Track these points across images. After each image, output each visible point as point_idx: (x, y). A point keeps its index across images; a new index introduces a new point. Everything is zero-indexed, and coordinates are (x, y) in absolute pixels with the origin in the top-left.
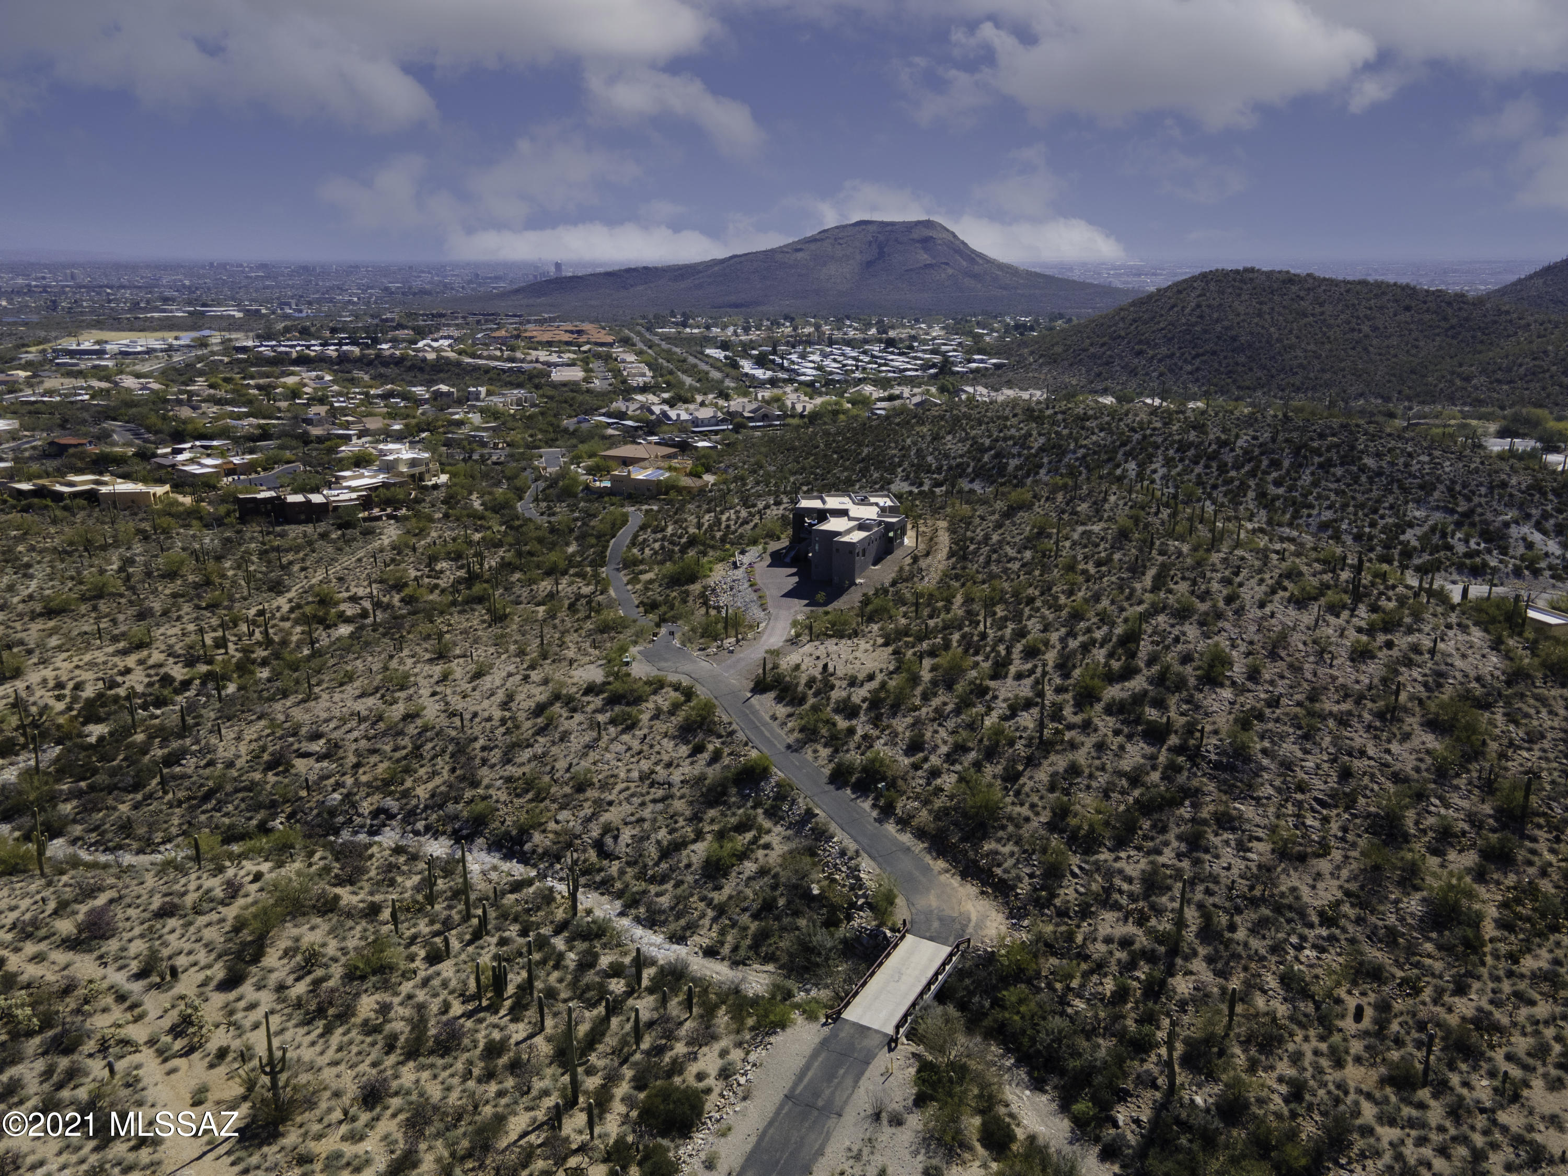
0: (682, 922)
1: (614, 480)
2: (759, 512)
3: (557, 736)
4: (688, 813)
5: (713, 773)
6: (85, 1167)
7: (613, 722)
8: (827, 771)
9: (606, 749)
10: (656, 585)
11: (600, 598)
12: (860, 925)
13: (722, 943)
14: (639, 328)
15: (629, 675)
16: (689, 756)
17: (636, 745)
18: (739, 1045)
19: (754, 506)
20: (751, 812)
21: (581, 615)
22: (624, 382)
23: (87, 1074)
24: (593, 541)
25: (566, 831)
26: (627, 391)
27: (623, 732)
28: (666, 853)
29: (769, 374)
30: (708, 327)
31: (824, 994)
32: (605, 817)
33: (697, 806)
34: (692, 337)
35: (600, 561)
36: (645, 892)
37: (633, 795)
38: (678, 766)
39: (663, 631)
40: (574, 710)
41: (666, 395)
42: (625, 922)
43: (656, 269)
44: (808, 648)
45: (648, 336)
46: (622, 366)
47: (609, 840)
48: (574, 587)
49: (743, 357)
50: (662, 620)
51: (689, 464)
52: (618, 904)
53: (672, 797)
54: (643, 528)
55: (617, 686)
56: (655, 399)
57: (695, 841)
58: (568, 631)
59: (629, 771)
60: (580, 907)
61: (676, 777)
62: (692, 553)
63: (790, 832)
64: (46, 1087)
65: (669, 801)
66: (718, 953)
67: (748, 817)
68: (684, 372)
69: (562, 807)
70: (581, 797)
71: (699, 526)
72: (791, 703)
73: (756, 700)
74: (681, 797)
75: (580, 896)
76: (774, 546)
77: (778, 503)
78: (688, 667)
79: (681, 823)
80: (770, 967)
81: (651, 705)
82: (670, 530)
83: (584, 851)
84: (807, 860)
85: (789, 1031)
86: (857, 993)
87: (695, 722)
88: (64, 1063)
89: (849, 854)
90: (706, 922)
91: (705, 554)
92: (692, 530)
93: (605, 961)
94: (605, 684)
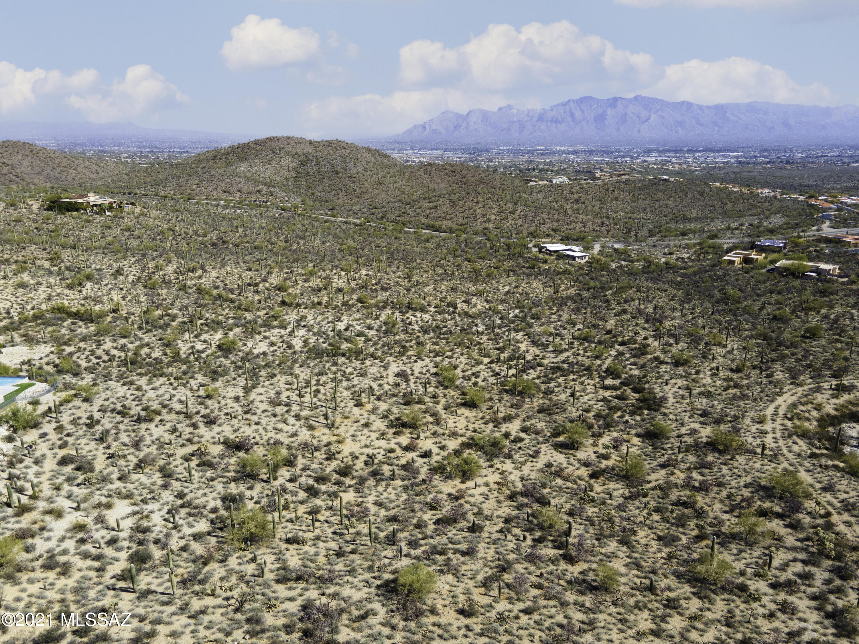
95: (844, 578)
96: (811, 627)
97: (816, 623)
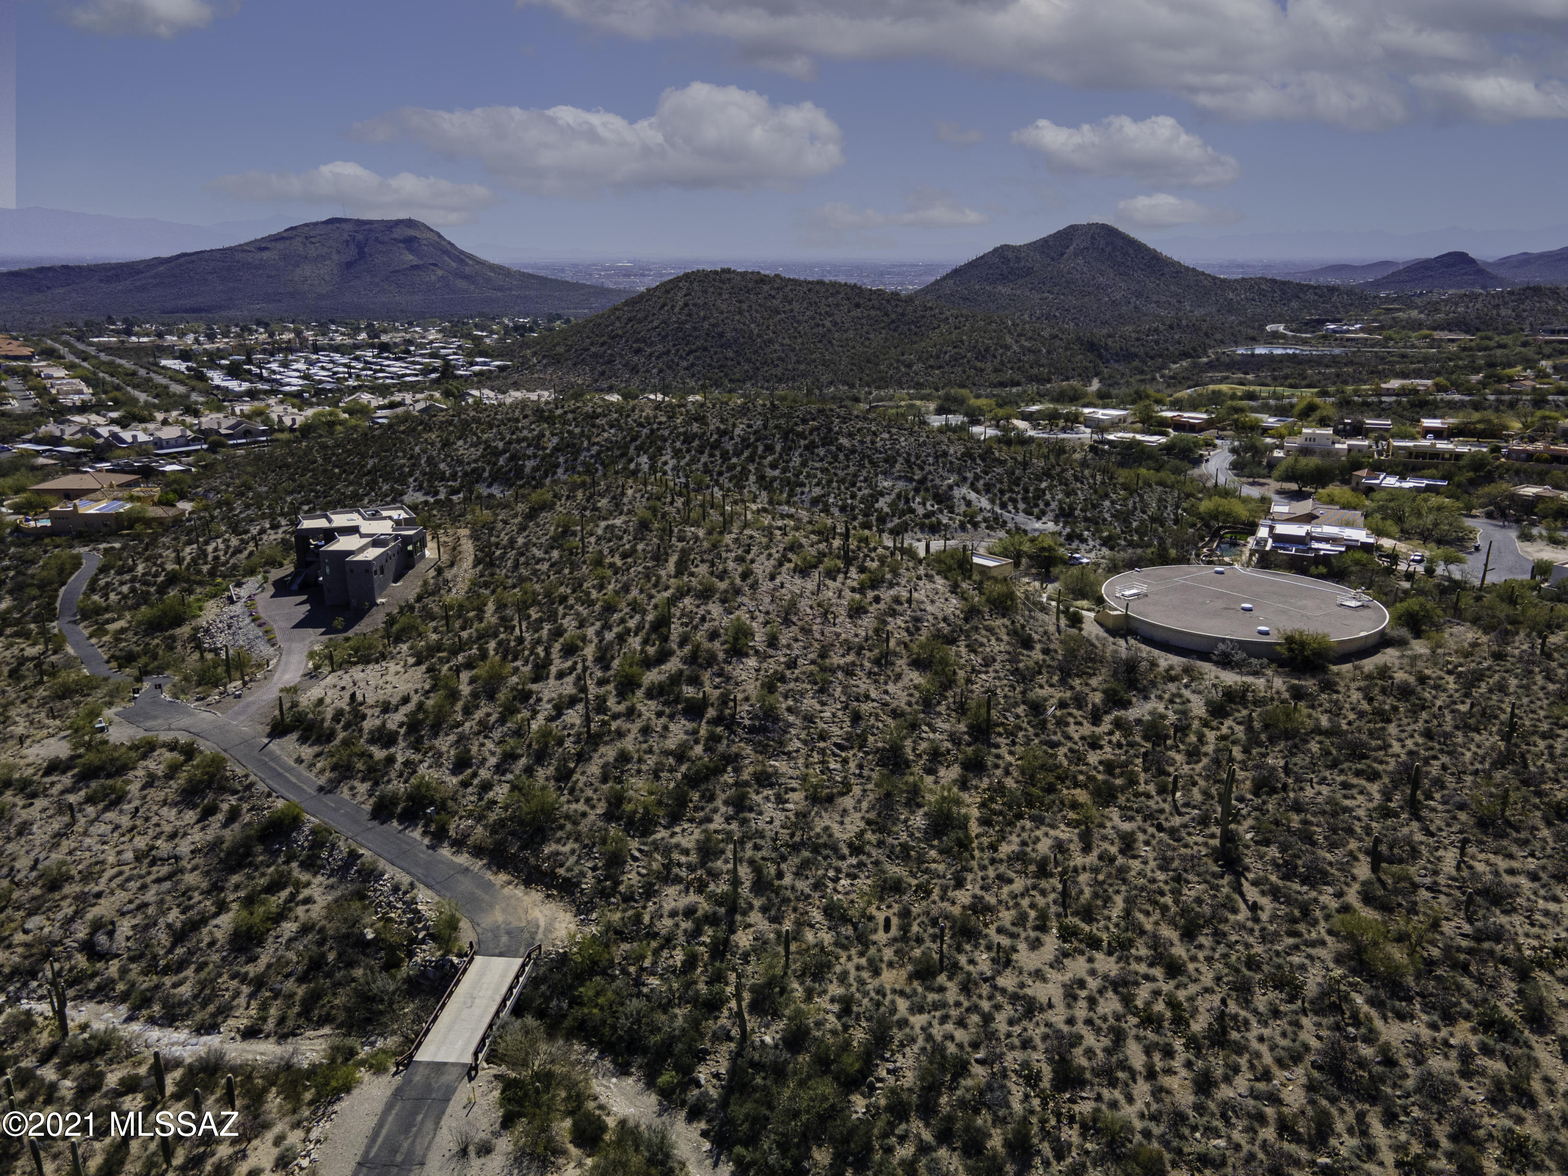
0: (211, 1008)
1: (54, 517)
2: (254, 538)
3: (12, 830)
4: (205, 885)
5: (231, 834)
7: (90, 800)
8: (368, 807)
9: (85, 833)
10: (130, 634)
11: (54, 658)
12: (423, 960)
13: (264, 1019)
14: (66, 337)
15: (106, 742)
16: (198, 821)
17: (125, 821)
18: (297, 1125)
19: (247, 532)
20: (285, 867)
21: (28, 682)
22: (54, 401)
24: (35, 592)
25: (40, 941)
26: (61, 413)
27: (106, 809)
28: (179, 936)
29: (246, 386)
30: (160, 335)
31: (392, 1042)
32: (92, 913)
33: (215, 875)
34: (139, 348)
35: (48, 613)
36: (157, 987)
37: (128, 880)
38: (185, 834)
39: (146, 685)
40: (34, 795)
41: (114, 415)
42: (135, 1027)
43: (80, 268)
44: (330, 680)
45: (81, 346)
46: (48, 383)
47: (102, 938)
48: (15, 650)
49: (210, 368)
50: (144, 673)
51: (156, 491)
52: (123, 1010)
53: (182, 871)
54: (104, 570)
55: (91, 758)
56: (101, 420)
57: (216, 915)
58: (12, 703)
59: (119, 853)
60: (71, 1024)
61: (184, 848)
62: (173, 593)
63: (332, 880)
65: (179, 876)
66: (261, 1031)
67: (281, 875)
68: (135, 387)
69: (31, 913)
70: (57, 896)
71: (179, 560)
72: (318, 741)
73: (274, 746)
74: (194, 869)
75: (69, 1011)
76: (276, 574)
77: (275, 527)
78: (185, 722)
79: (197, 897)
80: (326, 1030)
81: (140, 773)
82: (140, 569)
83: (69, 958)
84: (356, 905)
85: (355, 1092)
86: (428, 1030)
87: (201, 782)
89: (403, 888)
90: (242, 1000)
91: (191, 592)
92: (170, 567)
93: (112, 1079)
94: (72, 758)
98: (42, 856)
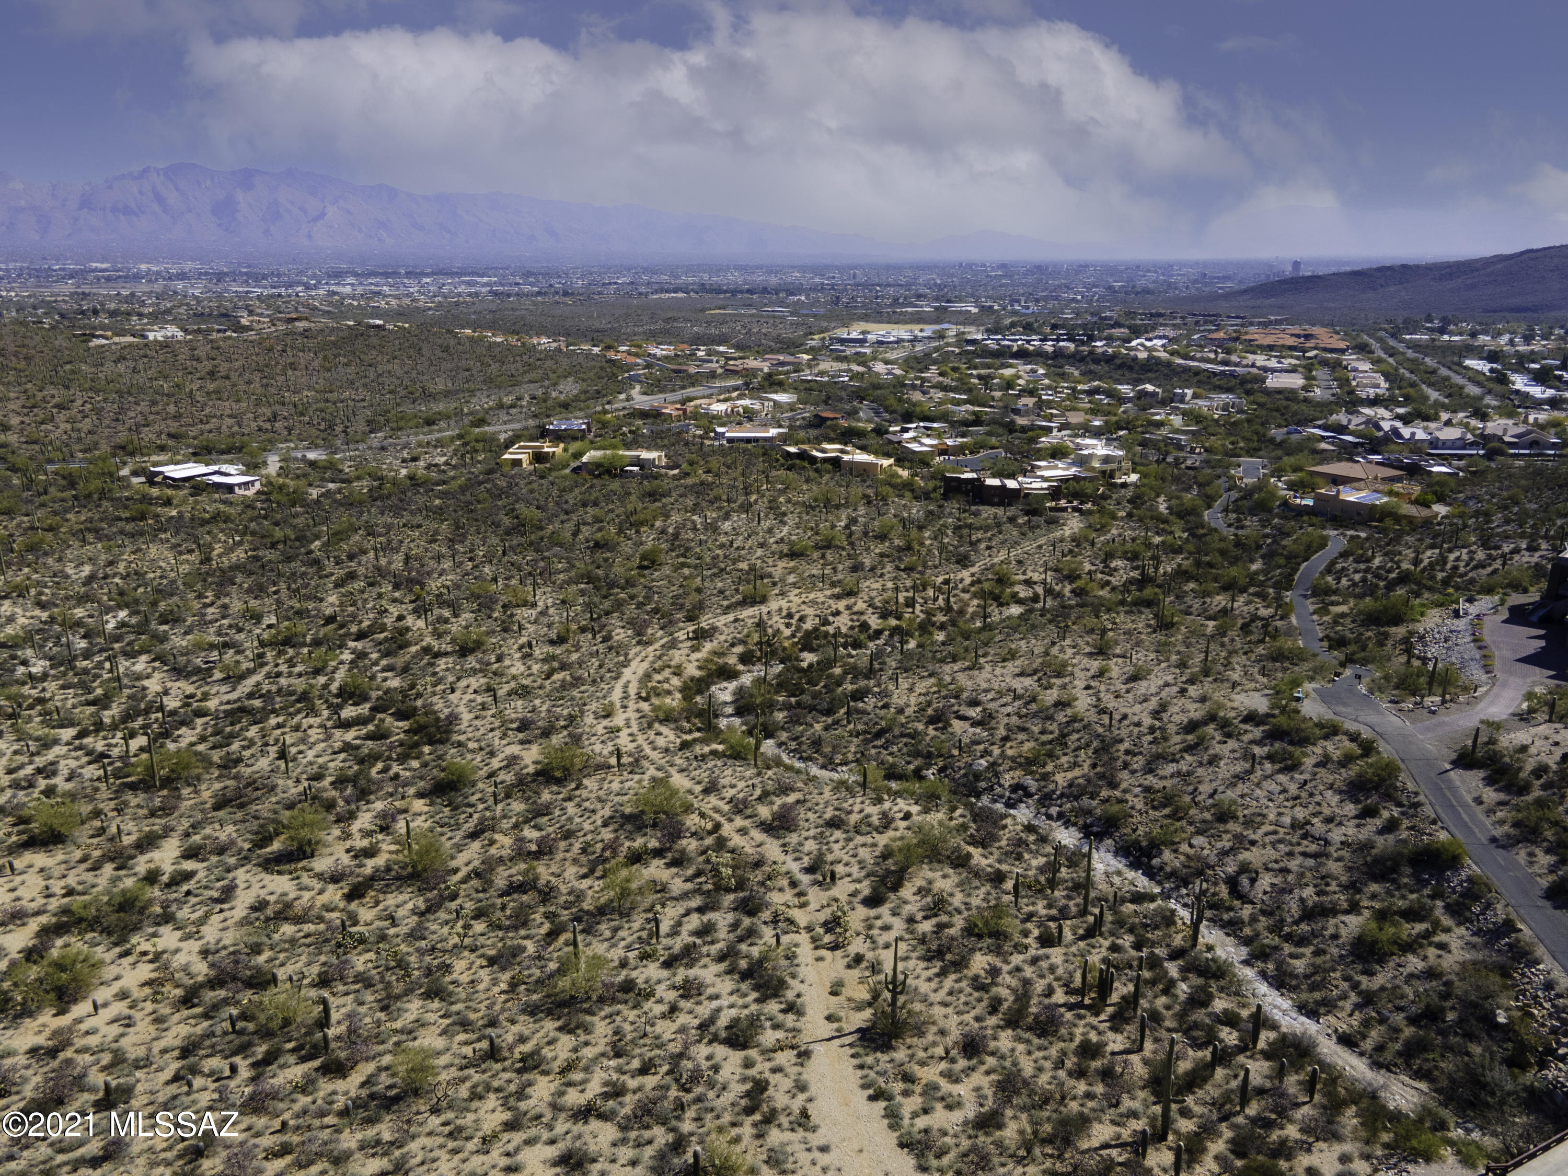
0: (1317, 995)
1: (1319, 498)
2: (1503, 556)
3: (1206, 758)
4: (1344, 879)
5: (1384, 843)
6: (746, 1012)
7: (1270, 757)
8: (1544, 882)
9: (1258, 785)
10: (1349, 620)
11: (1279, 623)
12: (1556, 1078)
13: (1364, 1037)
14: (1382, 334)
15: (1298, 712)
16: (1356, 817)
17: (1293, 788)
18: (1367, 1157)
19: (1498, 548)
20: (1428, 901)
21: (1253, 638)
22: (1352, 392)
23: (761, 937)
24: (1282, 561)
25: (1199, 858)
26: (1352, 403)
27: (1280, 771)
28: (1309, 914)
29: (1550, 392)
30: (1474, 335)
31: (1490, 1142)
32: (1245, 856)
33: (1356, 875)
34: (1450, 346)
35: (1286, 583)
36: (1276, 948)
37: (1280, 841)
38: (1340, 824)
39: (1348, 672)
40: (1229, 735)
41: (1401, 411)
42: (1249, 973)
43: (1418, 267)
44: (1544, 729)
45: (1392, 342)
46: (1351, 376)
47: (1245, 881)
48: (1252, 608)
49: (1516, 371)
50: (1349, 660)
51: (1416, 490)
52: (1244, 952)
53: (1327, 856)
54: (1344, 555)
55: (1282, 720)
56: (1386, 414)
57: (1347, 912)
58: (1236, 652)
59: (1280, 814)
60: (1200, 940)
61: (1336, 836)
62: (1400, 591)
63: (1475, 939)
64: (731, 936)
65: (1323, 860)
66: (1357, 1046)
67: (1423, 907)
68: (1431, 385)
69: (1199, 832)
70: (1222, 827)
71: (1416, 562)
72: (1507, 789)
73: (1456, 776)
74: (1339, 859)
75: (1202, 928)
76: (1516, 599)
77: (1532, 549)
78: (1373, 719)
79: (1333, 887)
80: (1423, 1086)
81: (1318, 750)
82: (1377, 561)
83: (1216, 884)
84: (1495, 979)
85: (1434, 1167)
86: (1533, 1156)
87: (1371, 781)
88: (747, 921)
89: (1558, 990)
90: (1348, 1005)
91: (1418, 595)
92: (1405, 566)
93: (1220, 1005)
94: (1268, 715)
95: (752, 913)
96: (726, 1003)
97: (731, 994)
98: (1221, 789)
